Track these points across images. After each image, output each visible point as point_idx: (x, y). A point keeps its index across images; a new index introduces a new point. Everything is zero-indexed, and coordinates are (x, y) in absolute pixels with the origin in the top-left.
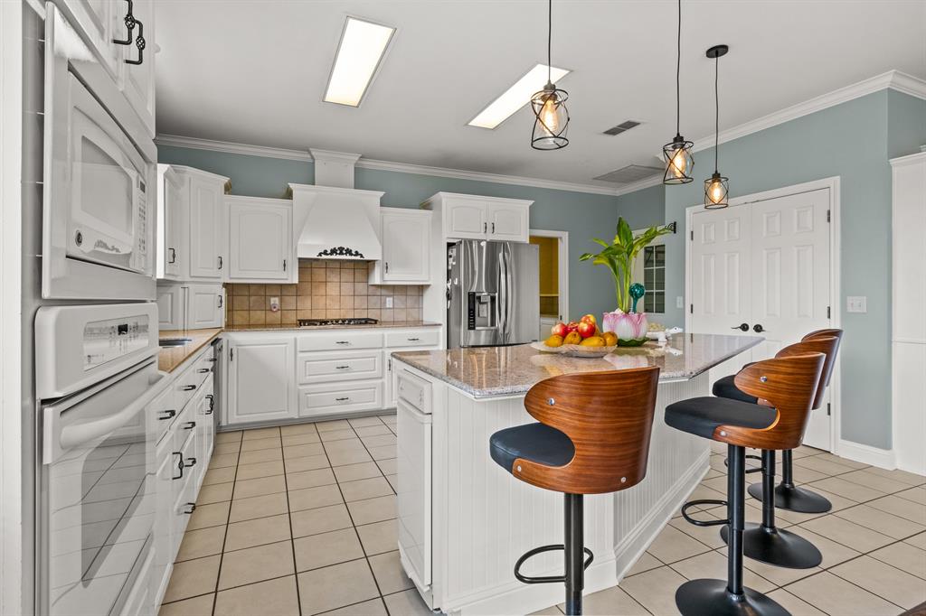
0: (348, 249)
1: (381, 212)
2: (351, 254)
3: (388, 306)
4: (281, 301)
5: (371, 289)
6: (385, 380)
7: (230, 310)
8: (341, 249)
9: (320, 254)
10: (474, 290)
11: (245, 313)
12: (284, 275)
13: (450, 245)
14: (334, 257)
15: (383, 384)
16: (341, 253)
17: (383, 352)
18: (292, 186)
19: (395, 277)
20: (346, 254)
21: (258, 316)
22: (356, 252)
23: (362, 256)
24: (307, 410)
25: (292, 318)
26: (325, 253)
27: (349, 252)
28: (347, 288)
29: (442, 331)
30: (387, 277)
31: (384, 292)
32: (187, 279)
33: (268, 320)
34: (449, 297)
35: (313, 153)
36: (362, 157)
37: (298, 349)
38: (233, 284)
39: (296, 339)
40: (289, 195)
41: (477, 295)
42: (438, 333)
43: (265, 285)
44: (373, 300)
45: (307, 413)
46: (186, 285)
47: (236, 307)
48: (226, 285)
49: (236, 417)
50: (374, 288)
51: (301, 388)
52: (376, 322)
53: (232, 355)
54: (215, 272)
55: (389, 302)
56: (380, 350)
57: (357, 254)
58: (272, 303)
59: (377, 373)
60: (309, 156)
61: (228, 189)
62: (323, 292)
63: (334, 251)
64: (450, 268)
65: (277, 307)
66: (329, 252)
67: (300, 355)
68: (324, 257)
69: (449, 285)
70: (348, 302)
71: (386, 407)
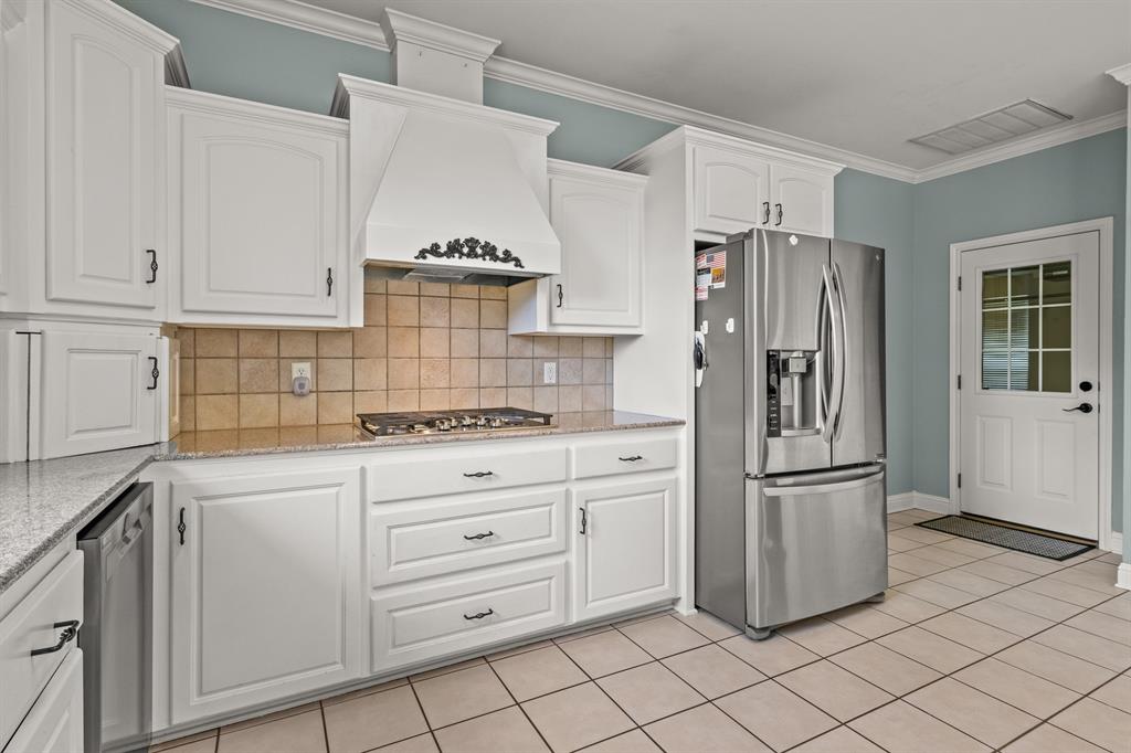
0: (487, 244)
1: (550, 170)
2: (495, 258)
3: (546, 381)
4: (317, 371)
5: (514, 343)
6: (573, 557)
7: (187, 394)
8: (472, 243)
9: (423, 254)
10: (775, 346)
11: (228, 402)
12: (327, 306)
13: (700, 247)
14: (455, 262)
15: (567, 565)
16: (472, 254)
17: (568, 493)
18: (348, 81)
19: (576, 318)
20: (483, 256)
21: (261, 409)
22: (507, 253)
23: (518, 263)
24: (392, 652)
25: (343, 411)
26: (435, 250)
27: (490, 252)
28: (465, 342)
29: (685, 436)
30: (559, 316)
31: (539, 350)
32: (38, 305)
33: (286, 418)
34: (699, 362)
35: (394, 23)
36: (499, 52)
37: (371, 497)
38: (195, 330)
39: (363, 470)
40: (340, 109)
41: (783, 356)
42: (676, 443)
43: (278, 332)
44: (519, 367)
45: (393, 660)
46: (32, 326)
47: (203, 387)
48: (175, 331)
49: (195, 700)
50: (518, 342)
51: (377, 597)
52: (547, 418)
53: (182, 529)
54: (137, 292)
55: (549, 372)
56: (561, 488)
57: (507, 257)
58: (295, 375)
59: (553, 542)
60: (381, 36)
61: (177, 75)
62: (412, 350)
63: (454, 248)
64: (704, 296)
65: (309, 386)
66: (443, 249)
67: (374, 512)
68: (431, 260)
69: (700, 336)
70: (467, 371)
71: (575, 619)
